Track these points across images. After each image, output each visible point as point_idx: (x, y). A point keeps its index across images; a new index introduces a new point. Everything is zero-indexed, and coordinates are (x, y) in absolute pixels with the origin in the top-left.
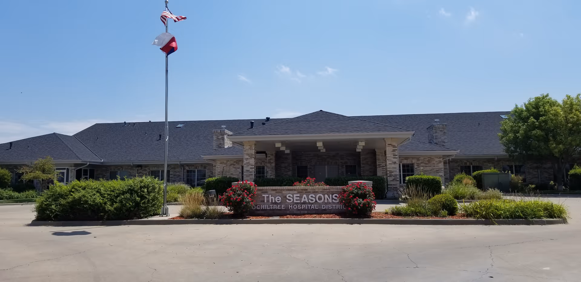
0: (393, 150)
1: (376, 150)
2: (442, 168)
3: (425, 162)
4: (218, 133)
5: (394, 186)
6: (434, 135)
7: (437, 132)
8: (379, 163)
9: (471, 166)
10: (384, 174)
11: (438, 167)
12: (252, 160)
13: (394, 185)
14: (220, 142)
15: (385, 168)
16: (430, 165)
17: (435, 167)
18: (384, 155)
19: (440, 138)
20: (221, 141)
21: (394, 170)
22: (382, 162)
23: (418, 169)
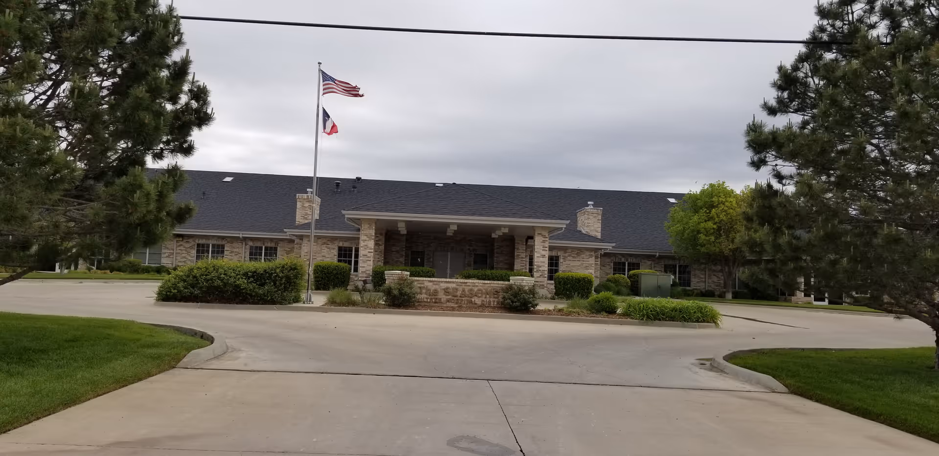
0: (543, 241)
1: (515, 237)
2: (592, 264)
3: (573, 255)
4: (304, 199)
5: (541, 284)
6: (586, 221)
7: (589, 218)
8: (518, 254)
9: (627, 263)
10: (522, 267)
11: (587, 263)
12: (371, 242)
13: (540, 282)
14: (307, 212)
15: (524, 259)
16: (579, 260)
17: (584, 262)
18: (525, 243)
19: (593, 226)
20: (307, 210)
21: (542, 264)
22: (522, 253)
23: (564, 263)
